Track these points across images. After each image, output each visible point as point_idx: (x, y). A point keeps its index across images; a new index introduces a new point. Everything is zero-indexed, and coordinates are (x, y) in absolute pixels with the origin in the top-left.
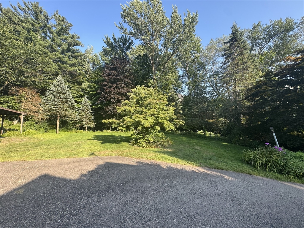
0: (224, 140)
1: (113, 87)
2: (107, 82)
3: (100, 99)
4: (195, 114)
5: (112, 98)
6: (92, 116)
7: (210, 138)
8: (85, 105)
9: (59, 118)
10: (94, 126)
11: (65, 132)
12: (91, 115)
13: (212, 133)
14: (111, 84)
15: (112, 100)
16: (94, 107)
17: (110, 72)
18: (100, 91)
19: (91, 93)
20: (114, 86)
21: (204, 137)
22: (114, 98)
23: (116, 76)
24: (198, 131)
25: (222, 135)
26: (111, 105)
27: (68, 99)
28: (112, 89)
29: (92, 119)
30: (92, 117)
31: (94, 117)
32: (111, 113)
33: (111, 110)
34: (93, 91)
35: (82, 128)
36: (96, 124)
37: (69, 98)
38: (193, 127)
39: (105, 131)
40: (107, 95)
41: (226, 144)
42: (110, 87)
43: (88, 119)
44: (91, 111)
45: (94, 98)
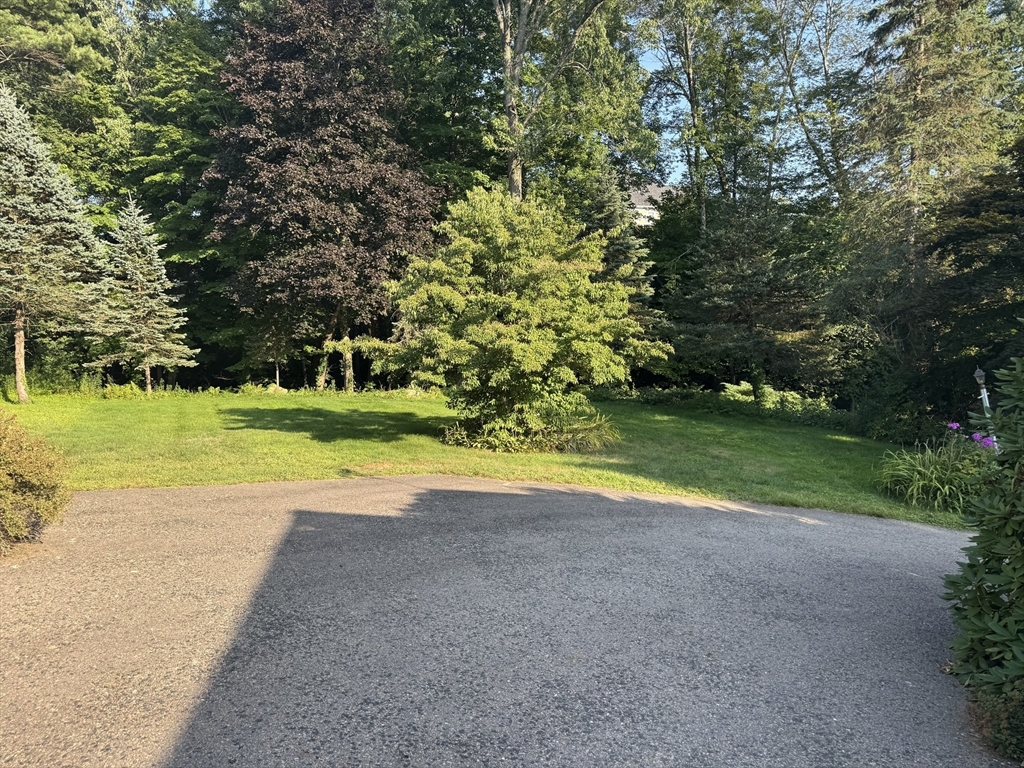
0: (839, 423)
1: (295, 154)
2: (260, 128)
3: (225, 217)
4: (717, 307)
5: (295, 217)
6: (175, 310)
7: (782, 417)
8: (130, 251)
9: (19, 323)
10: (193, 364)
11: (46, 393)
12: (172, 305)
13: (792, 396)
14: (281, 133)
15: (293, 226)
16: (175, 258)
17: (272, 71)
18: (219, 172)
19: (158, 177)
20: (297, 149)
21: (751, 414)
22: (304, 221)
23: (311, 94)
24: (728, 385)
25: (837, 404)
26: (284, 255)
27: (67, 226)
28: (291, 166)
29: (177, 326)
30: (175, 317)
31: (185, 315)
32: (292, 297)
33: (292, 280)
34: (167, 168)
35: (120, 375)
36: (198, 351)
37: (72, 217)
38: (701, 365)
39: (249, 387)
40: (263, 200)
41: (844, 438)
42: (278, 156)
43: (159, 327)
44: (169, 285)
45: (173, 209)
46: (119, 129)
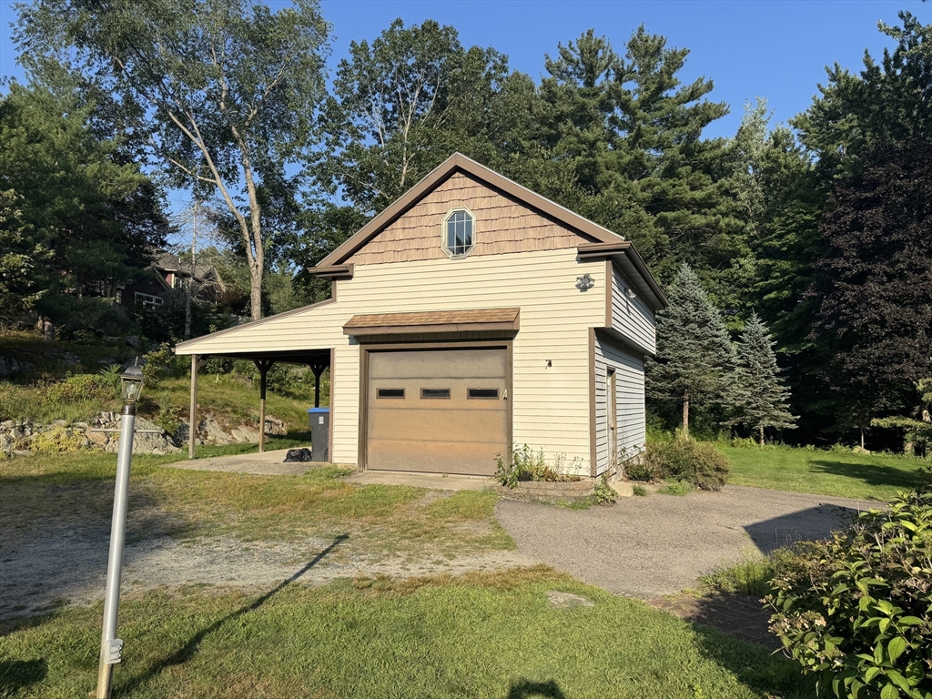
1: (874, 275)
2: (847, 259)
3: (820, 323)
5: (875, 321)
6: (782, 387)
8: (752, 348)
9: (686, 397)
10: (794, 426)
12: (780, 383)
14: (864, 261)
15: (873, 329)
16: (783, 350)
17: (857, 218)
18: (816, 291)
19: (772, 295)
20: (877, 271)
22: (882, 323)
23: (887, 232)
26: (866, 347)
28: (873, 287)
29: (783, 399)
30: (782, 392)
31: (789, 391)
32: (871, 380)
33: (871, 367)
34: (779, 288)
35: (743, 431)
36: (799, 417)
39: (838, 446)
40: (848, 311)
42: (860, 278)
43: (770, 399)
44: (778, 370)
45: (783, 316)
46: (748, 265)
